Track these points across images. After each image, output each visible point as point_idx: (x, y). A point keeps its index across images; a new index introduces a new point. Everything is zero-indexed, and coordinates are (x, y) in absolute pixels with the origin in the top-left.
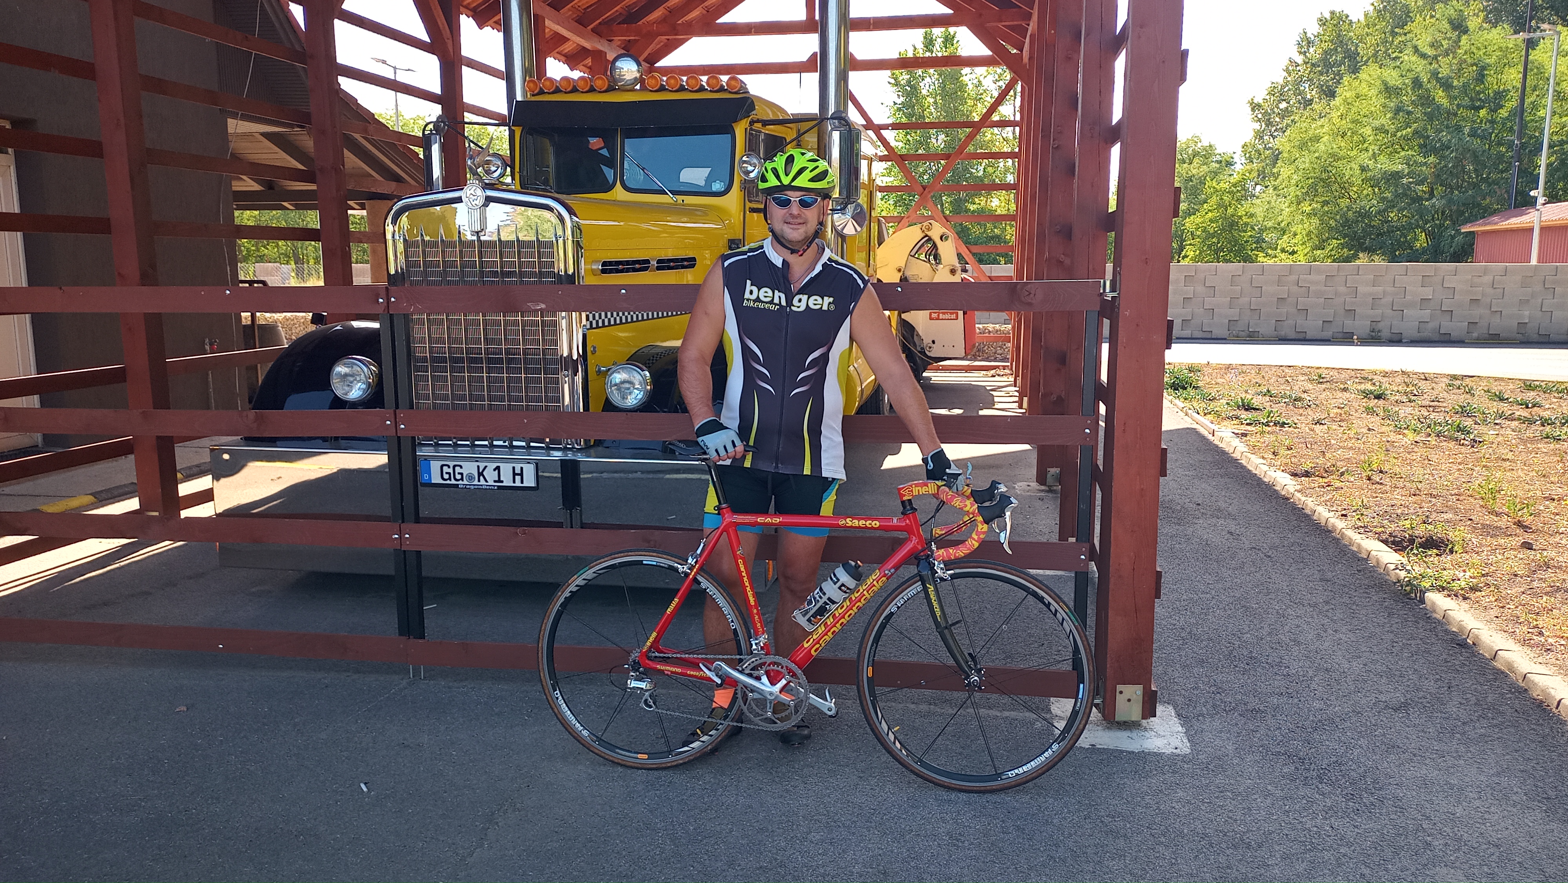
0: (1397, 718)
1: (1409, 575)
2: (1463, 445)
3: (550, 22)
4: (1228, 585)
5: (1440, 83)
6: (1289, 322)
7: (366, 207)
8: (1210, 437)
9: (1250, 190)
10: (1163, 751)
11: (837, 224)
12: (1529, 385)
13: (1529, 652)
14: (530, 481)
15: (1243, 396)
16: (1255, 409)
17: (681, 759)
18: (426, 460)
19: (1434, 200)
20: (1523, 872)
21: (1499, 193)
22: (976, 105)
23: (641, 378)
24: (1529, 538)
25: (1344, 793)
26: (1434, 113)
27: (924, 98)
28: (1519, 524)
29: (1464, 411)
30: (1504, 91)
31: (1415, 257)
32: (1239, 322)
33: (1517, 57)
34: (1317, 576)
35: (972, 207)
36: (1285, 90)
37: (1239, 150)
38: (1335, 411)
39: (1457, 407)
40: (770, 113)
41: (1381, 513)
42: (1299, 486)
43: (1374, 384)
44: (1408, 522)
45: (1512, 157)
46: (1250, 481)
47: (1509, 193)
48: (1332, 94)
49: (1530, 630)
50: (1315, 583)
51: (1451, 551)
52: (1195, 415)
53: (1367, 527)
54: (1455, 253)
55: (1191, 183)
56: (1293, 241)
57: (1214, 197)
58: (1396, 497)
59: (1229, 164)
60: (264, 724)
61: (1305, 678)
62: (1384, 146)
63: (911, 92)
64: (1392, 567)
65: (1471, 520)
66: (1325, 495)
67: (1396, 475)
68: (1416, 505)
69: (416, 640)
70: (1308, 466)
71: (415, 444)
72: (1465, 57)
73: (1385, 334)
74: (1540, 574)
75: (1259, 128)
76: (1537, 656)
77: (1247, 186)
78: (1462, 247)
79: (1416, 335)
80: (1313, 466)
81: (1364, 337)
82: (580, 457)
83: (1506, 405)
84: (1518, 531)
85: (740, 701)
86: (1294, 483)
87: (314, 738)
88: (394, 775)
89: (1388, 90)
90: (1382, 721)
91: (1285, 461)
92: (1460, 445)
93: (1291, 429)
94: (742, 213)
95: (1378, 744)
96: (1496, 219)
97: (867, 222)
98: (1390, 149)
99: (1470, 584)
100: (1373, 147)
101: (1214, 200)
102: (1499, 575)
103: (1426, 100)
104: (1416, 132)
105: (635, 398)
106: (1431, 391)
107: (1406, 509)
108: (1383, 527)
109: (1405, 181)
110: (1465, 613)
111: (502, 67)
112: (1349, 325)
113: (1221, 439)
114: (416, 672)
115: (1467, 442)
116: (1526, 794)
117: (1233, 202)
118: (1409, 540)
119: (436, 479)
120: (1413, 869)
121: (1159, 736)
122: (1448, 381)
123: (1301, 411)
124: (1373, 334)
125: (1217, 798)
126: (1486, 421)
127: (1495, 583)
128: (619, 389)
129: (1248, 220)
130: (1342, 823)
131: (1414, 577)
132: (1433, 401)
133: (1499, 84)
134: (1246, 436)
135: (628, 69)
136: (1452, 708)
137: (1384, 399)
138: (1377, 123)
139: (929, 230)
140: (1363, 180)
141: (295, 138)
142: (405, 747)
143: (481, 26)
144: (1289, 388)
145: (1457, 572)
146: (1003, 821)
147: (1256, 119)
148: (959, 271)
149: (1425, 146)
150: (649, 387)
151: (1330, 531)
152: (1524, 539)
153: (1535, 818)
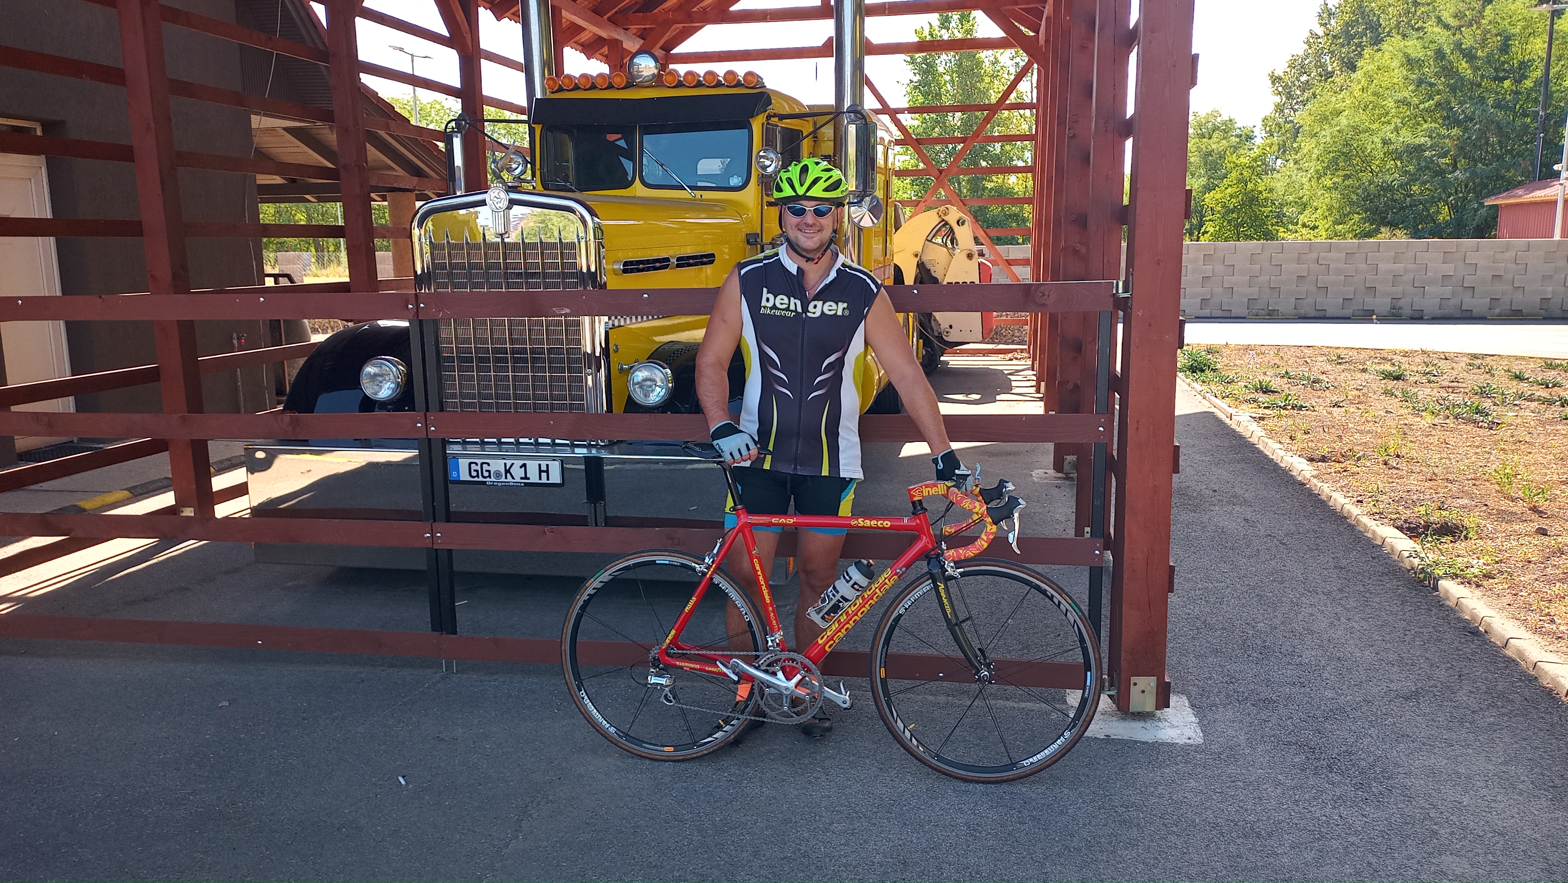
0: (1407, 707)
1: (1423, 563)
2: (1481, 427)
3: (567, 13)
4: (1242, 573)
5: (1464, 54)
6: (1309, 300)
7: (388, 199)
8: (1228, 421)
9: (1271, 164)
10: (1177, 742)
11: (853, 216)
12: (1550, 364)
13: (1540, 640)
14: (555, 477)
15: (1261, 378)
16: (1273, 392)
17: (706, 750)
18: (454, 457)
19: (1458, 172)
20: (1527, 860)
21: (1523, 165)
22: (993, 82)
23: (663, 376)
24: (1544, 523)
25: (1353, 782)
26: (1457, 85)
27: (941, 75)
28: (1534, 509)
29: (1483, 392)
30: (1529, 61)
31: (1437, 233)
32: (1258, 301)
33: (1543, 26)
34: (1332, 564)
35: (990, 185)
36: (1306, 62)
37: (1259, 124)
38: (1353, 393)
39: (1477, 388)
40: (787, 107)
41: (1397, 499)
42: (1316, 472)
43: (1394, 365)
44: (1422, 509)
45: (1536, 129)
46: (1267, 466)
47: (1533, 165)
48: (1353, 68)
49: (1542, 618)
50: (1330, 571)
51: (1466, 538)
52: (1213, 398)
53: (1382, 514)
54: (1478, 226)
55: (1210, 158)
56: (1314, 216)
57: (1234, 171)
58: (1413, 482)
59: (1249, 138)
60: (304, 719)
61: (1318, 667)
62: (1407, 119)
63: (928, 71)
64: (1406, 554)
65: (1486, 505)
66: (1341, 481)
67: (1413, 459)
68: (1432, 491)
69: (449, 636)
70: (1325, 450)
71: (445, 443)
72: (1489, 27)
73: (1407, 311)
74: (1555, 561)
75: (1279, 101)
76: (1548, 644)
77: (1268, 160)
78: (1485, 220)
79: (1438, 313)
80: (1330, 450)
81: (1385, 314)
82: (604, 455)
83: (1526, 385)
84: (1533, 517)
85: (757, 696)
86: (1311, 468)
87: (353, 732)
88: (430, 767)
89: (1410, 63)
90: (1392, 710)
91: (1301, 446)
92: (1478, 427)
93: (1308, 412)
94: (760, 207)
95: (1388, 733)
96: (1520, 192)
97: (883, 215)
98: (1413, 122)
99: (1484, 571)
100: (1395, 120)
101: (1234, 175)
102: (1513, 562)
103: (1448, 71)
104: (1438, 104)
105: (657, 395)
106: (1450, 371)
107: (1422, 495)
108: (1398, 513)
109: (1427, 153)
110: (1477, 601)
111: (521, 60)
112: (1370, 303)
113: (1239, 424)
114: (449, 667)
115: (1486, 425)
116: (1532, 783)
117: (1253, 177)
118: (1424, 527)
119: (464, 476)
120: (1419, 857)
121: (1172, 726)
122: (1468, 361)
123: (1319, 393)
124: (1394, 311)
125: (1228, 787)
126: (1506, 402)
127: (1509, 570)
128: (641, 387)
129: (1269, 195)
130: (1350, 812)
131: (1428, 565)
132: (1453, 382)
133: (1524, 54)
134: (1263, 420)
135: (646, 66)
136: (1462, 696)
137: (1403, 380)
138: (1399, 96)
139: (945, 214)
140: (1385, 154)
141: (319, 131)
142: (440, 740)
143: (499, 19)
144: (1307, 370)
145: (1471, 560)
146: (1020, 812)
147: (1276, 92)
148: (976, 255)
149: (1448, 117)
150: (670, 385)
151: (1345, 518)
152: (1539, 525)
153: (1541, 806)
